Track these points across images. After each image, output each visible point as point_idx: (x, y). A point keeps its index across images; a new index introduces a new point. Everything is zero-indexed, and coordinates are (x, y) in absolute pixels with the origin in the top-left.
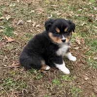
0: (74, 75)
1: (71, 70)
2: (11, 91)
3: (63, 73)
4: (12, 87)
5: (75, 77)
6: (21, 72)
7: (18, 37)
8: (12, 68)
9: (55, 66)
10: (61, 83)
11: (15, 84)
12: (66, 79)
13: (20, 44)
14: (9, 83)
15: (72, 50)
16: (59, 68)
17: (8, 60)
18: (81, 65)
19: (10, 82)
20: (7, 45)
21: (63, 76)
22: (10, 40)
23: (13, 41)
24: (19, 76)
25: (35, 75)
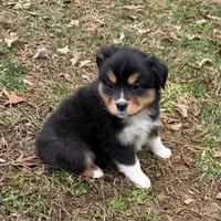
0: (159, 192)
1: (154, 179)
2: (15, 217)
3: (133, 187)
4: (17, 208)
5: (161, 197)
6: (38, 178)
7: (32, 92)
8: (17, 168)
9: (116, 169)
10: (129, 207)
11: (23, 204)
12: (139, 200)
13: (38, 109)
14: (10, 201)
15: (164, 130)
16: (127, 175)
17: (9, 149)
18: (182, 168)
19: (12, 197)
20: (8, 112)
21: (135, 193)
22: (13, 98)
23: (21, 103)
24: (32, 187)
25: (69, 186)
